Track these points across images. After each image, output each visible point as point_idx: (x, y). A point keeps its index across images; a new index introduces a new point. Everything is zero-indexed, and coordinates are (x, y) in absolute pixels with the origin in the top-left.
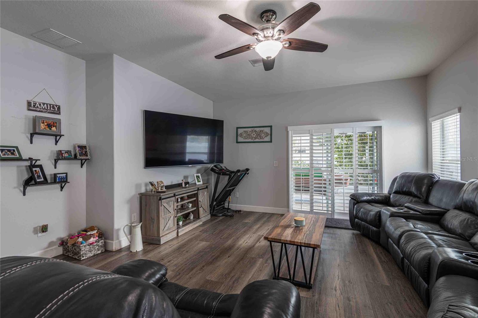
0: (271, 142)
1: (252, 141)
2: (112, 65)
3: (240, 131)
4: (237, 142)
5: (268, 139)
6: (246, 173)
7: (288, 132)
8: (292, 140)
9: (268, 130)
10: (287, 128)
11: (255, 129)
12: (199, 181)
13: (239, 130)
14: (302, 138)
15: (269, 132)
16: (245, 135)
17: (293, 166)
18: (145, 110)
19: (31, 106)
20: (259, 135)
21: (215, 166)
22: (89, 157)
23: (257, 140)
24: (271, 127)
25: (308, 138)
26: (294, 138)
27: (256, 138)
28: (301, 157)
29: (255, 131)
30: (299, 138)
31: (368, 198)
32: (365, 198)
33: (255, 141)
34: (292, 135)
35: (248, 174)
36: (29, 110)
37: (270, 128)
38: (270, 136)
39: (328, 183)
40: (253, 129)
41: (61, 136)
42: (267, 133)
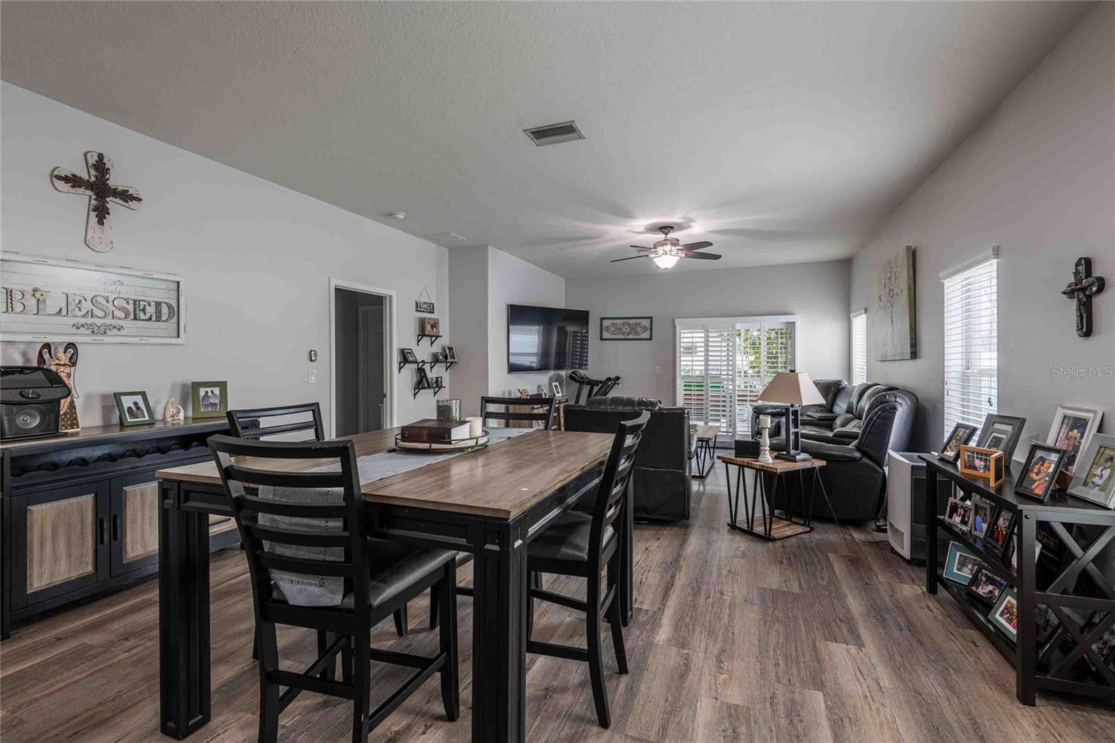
0: (651, 339)
1: (624, 337)
2: (487, 257)
3: (606, 323)
4: (602, 339)
5: (646, 335)
6: (615, 383)
7: (675, 326)
8: (680, 338)
9: (646, 323)
10: (673, 322)
11: (628, 320)
12: (558, 393)
13: (604, 321)
14: (695, 335)
15: (648, 326)
16: (613, 329)
17: (681, 373)
18: (511, 305)
19: (418, 307)
20: (633, 329)
21: (573, 373)
22: (456, 360)
23: (631, 336)
24: (651, 318)
25: (703, 335)
26: (682, 335)
27: (628, 334)
28: (692, 361)
29: (629, 324)
30: (690, 335)
31: (773, 410)
32: (769, 411)
33: (628, 337)
34: (680, 330)
35: (618, 384)
36: (417, 311)
37: (649, 320)
38: (649, 331)
39: (728, 400)
40: (625, 320)
41: (437, 337)
42: (645, 327)
